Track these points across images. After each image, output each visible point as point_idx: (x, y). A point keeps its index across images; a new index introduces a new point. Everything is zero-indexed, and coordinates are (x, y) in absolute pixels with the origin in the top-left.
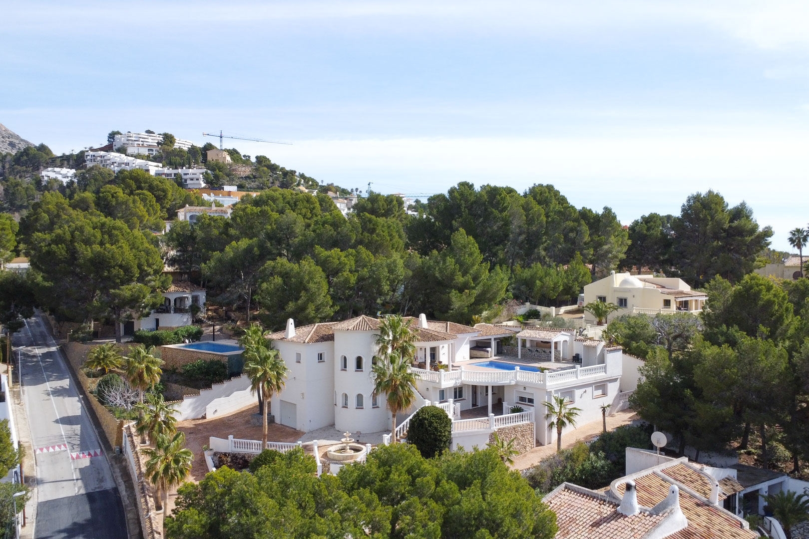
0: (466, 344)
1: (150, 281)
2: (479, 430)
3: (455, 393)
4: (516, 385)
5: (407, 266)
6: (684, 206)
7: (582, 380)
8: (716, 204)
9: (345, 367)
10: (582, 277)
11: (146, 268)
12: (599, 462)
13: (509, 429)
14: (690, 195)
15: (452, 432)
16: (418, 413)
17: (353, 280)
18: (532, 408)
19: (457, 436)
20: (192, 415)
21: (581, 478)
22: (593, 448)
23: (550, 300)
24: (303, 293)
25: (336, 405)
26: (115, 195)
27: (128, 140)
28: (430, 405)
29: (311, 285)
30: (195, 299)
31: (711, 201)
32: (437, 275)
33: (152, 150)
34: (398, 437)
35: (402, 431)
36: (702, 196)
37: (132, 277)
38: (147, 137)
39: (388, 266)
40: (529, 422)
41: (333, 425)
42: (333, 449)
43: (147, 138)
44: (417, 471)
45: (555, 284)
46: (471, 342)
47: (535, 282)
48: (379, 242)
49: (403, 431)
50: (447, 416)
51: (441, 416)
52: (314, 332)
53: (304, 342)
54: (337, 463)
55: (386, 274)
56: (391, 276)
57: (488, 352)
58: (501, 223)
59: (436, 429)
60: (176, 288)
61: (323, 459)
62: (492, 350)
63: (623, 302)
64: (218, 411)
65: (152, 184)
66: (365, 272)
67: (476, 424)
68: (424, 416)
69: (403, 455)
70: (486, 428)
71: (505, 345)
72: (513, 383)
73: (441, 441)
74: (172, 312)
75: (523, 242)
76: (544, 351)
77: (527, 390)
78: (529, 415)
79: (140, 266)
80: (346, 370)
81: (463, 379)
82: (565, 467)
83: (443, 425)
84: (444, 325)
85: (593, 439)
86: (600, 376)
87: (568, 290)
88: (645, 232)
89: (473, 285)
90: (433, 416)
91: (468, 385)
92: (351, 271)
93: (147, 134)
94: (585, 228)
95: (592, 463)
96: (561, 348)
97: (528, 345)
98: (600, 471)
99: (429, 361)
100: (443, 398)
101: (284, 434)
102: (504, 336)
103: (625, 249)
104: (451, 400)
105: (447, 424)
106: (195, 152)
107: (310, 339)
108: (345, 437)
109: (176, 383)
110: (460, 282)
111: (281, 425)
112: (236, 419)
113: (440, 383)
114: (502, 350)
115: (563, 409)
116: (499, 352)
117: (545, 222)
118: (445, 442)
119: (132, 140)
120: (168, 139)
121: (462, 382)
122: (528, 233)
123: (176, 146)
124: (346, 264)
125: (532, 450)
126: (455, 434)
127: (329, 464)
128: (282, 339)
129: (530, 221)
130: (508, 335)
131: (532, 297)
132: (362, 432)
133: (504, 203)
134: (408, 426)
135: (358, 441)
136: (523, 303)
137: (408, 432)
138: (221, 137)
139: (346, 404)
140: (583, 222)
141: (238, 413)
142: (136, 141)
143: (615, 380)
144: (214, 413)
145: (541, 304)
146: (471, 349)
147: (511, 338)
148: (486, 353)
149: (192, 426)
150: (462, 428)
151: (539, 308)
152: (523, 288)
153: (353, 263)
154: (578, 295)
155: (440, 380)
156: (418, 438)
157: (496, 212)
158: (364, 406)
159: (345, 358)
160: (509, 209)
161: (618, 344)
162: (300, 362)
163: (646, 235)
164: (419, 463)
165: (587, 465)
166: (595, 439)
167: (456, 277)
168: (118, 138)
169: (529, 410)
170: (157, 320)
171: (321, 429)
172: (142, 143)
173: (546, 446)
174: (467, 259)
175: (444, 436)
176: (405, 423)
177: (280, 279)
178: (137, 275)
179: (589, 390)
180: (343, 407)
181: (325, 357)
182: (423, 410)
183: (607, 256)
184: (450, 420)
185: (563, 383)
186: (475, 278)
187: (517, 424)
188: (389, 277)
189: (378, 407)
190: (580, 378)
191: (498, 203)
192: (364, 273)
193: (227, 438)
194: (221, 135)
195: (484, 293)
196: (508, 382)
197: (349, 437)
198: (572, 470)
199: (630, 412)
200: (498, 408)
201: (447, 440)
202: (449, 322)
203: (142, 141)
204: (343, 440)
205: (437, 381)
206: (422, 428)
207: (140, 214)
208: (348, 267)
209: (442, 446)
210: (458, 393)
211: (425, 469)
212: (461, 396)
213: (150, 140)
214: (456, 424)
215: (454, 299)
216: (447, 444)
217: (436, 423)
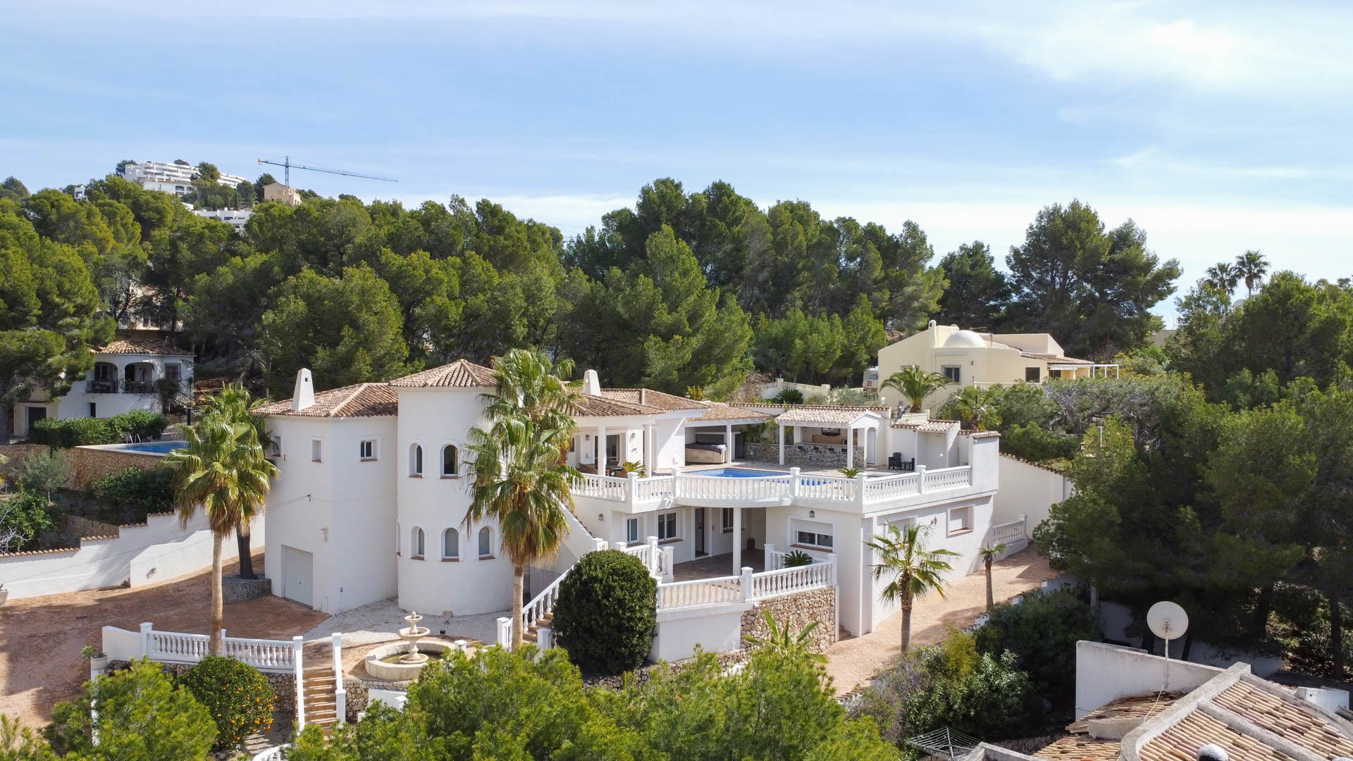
0: (678, 434)
1: (69, 327)
2: (719, 605)
3: (661, 525)
4: (793, 507)
5: (560, 291)
6: (1031, 228)
7: (930, 496)
8: (1088, 222)
9: (420, 469)
10: (873, 337)
11: (57, 300)
12: (1004, 676)
13: (784, 601)
14: (1043, 209)
15: (658, 611)
16: (578, 568)
17: (455, 313)
18: (830, 555)
19: (669, 618)
20: (99, 581)
21: (966, 716)
22: (983, 642)
23: (817, 374)
24: (346, 331)
25: (399, 554)
26: (56, 203)
27: (146, 173)
28: (606, 549)
29: (364, 316)
30: (172, 371)
31: (1079, 217)
32: (621, 309)
33: (182, 188)
34: (534, 624)
35: (542, 609)
36: (1063, 211)
37: (27, 314)
38: (176, 169)
39: (526, 290)
40: (824, 586)
41: (393, 599)
42: (380, 652)
43: (177, 171)
44: (566, 744)
45: (828, 346)
46: (689, 430)
47: (792, 342)
48: (510, 250)
49: (545, 609)
50: (646, 573)
51: (633, 572)
52: (357, 398)
53: (328, 415)
54: (385, 688)
55: (521, 302)
56: (531, 308)
57: (720, 451)
58: (728, 247)
59: (621, 602)
60: (131, 347)
61: (352, 677)
62: (728, 448)
63: (952, 374)
64: (158, 571)
65: (138, 200)
66: (479, 300)
67: (707, 591)
68: (594, 574)
69: (519, 690)
70: (735, 600)
71: (752, 441)
72: (787, 502)
73: (632, 630)
74: (120, 390)
75: (766, 282)
76: (831, 450)
77: (819, 518)
78: (825, 571)
79: (42, 295)
80: (421, 477)
81: (678, 494)
82: (931, 690)
83: (638, 594)
84: (636, 394)
85: (977, 621)
86: (959, 489)
87: (848, 358)
88: (968, 270)
89: (687, 329)
90: (614, 572)
91: (688, 508)
92: (451, 297)
93: (176, 165)
94: (874, 254)
95: (987, 679)
96: (864, 442)
97: (797, 438)
98: (1007, 695)
99: (605, 463)
100: (634, 537)
101: (283, 618)
102: (749, 422)
103: (940, 294)
104: (654, 539)
105: (647, 592)
106: (246, 189)
107: (343, 410)
108: (408, 624)
109: (83, 515)
110: (664, 322)
111: (285, 599)
112: (193, 588)
113: (628, 501)
114: (745, 451)
115: (914, 554)
116: (739, 455)
117: (805, 247)
118: (641, 634)
119: (152, 173)
120: (208, 171)
121: (675, 500)
122: (776, 266)
123: (221, 182)
124: (440, 282)
125: (832, 648)
126: (666, 614)
127: (366, 690)
128: (283, 413)
129: (779, 246)
130: (758, 422)
131: (787, 370)
132: (456, 613)
133: (735, 212)
134: (557, 596)
135: (443, 632)
136: (773, 379)
137: (554, 611)
138: (287, 167)
139: (421, 551)
140: (871, 246)
141: (201, 576)
142: (158, 174)
143: (985, 500)
144: (148, 576)
145: (802, 380)
146: (687, 446)
147: (764, 426)
148: (716, 454)
149: (91, 603)
150: (681, 600)
151: (800, 387)
152: (771, 352)
153: (456, 282)
154: (864, 368)
155: (628, 495)
156: (579, 624)
157: (722, 225)
158: (461, 557)
159: (419, 449)
160: (743, 222)
161: (991, 428)
162: (319, 461)
163: (970, 276)
164: (572, 716)
165: (978, 682)
166: (981, 622)
167: (656, 314)
168: (130, 170)
169: (822, 560)
170: (93, 406)
171: (366, 606)
172: (167, 178)
173: (861, 639)
174: (676, 281)
175: (640, 619)
176: (548, 590)
177: (301, 303)
178: (37, 312)
179: (941, 517)
180: (415, 558)
181: (377, 450)
182: (591, 559)
183: (910, 305)
184: (654, 582)
185: (893, 502)
186: (694, 317)
187: (801, 590)
188: (527, 310)
189: (492, 558)
190: (926, 492)
191: (726, 210)
192: (478, 302)
193: (138, 630)
194: (287, 163)
195: (708, 347)
196: (777, 499)
197: (418, 624)
198: (946, 697)
199: (1016, 564)
200: (754, 557)
201: (646, 629)
202: (644, 390)
203: (167, 175)
204: (404, 632)
205: (623, 499)
206: (589, 601)
207: (99, 235)
208: (444, 288)
209: (635, 642)
210: (667, 526)
211: (594, 737)
212: (672, 533)
213: (180, 174)
214: (668, 592)
215: (652, 354)
216: (647, 638)
217: (622, 588)
